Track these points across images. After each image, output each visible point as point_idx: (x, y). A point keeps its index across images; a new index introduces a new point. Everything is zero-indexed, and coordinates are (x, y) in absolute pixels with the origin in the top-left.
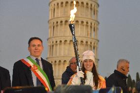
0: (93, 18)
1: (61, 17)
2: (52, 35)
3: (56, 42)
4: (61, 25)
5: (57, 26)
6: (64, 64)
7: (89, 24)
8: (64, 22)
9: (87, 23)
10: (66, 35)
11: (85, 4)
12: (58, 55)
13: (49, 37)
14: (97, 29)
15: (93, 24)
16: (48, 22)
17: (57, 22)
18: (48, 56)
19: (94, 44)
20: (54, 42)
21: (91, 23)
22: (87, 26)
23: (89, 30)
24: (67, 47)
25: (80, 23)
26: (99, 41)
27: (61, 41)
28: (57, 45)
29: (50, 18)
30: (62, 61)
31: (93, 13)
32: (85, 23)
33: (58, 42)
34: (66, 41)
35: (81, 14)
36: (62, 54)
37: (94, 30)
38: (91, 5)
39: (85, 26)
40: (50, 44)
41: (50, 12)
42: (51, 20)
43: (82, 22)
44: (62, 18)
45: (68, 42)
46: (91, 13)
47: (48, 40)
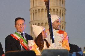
0: (62, 7)
4: (39, 12)
5: (36, 13)
7: (59, 11)
9: (57, 10)
10: (42, 19)
13: (31, 21)
14: (65, 14)
15: (62, 11)
16: (30, 10)
17: (36, 10)
19: (63, 25)
21: (60, 10)
25: (52, 10)
26: (66, 23)
27: (39, 24)
29: (31, 7)
32: (56, 10)
34: (42, 23)
35: (53, 4)
37: (63, 15)
39: (56, 13)
41: (31, 3)
43: (54, 10)
44: (40, 7)
45: (44, 24)
46: (60, 3)
47: (30, 23)
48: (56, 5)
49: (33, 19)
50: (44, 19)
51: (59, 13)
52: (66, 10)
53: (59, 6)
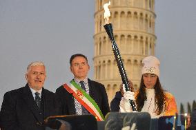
0: (149, 32)
2: (98, 53)
3: (104, 62)
5: (105, 42)
6: (114, 89)
7: (144, 39)
9: (142, 38)
11: (138, 14)
12: (106, 76)
13: (95, 55)
14: (155, 45)
15: (149, 39)
16: (94, 37)
20: (102, 62)
21: (147, 38)
22: (142, 41)
23: (144, 47)
25: (133, 38)
27: (109, 61)
28: (104, 65)
29: (96, 33)
30: (112, 86)
31: (149, 26)
32: (139, 38)
33: (106, 62)
35: (135, 28)
36: (112, 77)
37: (150, 47)
38: (146, 16)
39: (139, 43)
40: (95, 64)
41: (96, 26)
42: (98, 34)
43: (136, 37)
46: (146, 26)
47: (93, 59)
48: (139, 30)
49: (100, 53)
51: (144, 43)
52: (156, 38)
53: (144, 30)
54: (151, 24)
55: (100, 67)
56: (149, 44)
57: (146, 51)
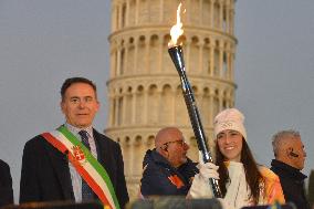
0: (222, 30)
1: (141, 27)
2: (118, 72)
3: (130, 89)
4: (142, 46)
5: (132, 48)
7: (212, 44)
8: (148, 40)
9: (207, 41)
10: (153, 72)
12: (134, 120)
13: (112, 76)
14: (233, 55)
15: (221, 45)
16: (109, 38)
17: (132, 40)
18: (110, 125)
19: (225, 93)
20: (125, 91)
21: (217, 42)
22: (207, 48)
23: (212, 59)
24: (156, 101)
25: (189, 40)
26: (236, 87)
27: (141, 88)
28: (130, 97)
29: (114, 29)
30: (145, 138)
31: (221, 17)
32: (201, 42)
33: (134, 90)
34: (153, 86)
35: (192, 20)
36: (145, 121)
37: (225, 59)
39: (201, 51)
40: (113, 96)
41: (114, 15)
42: (116, 33)
43: (195, 39)
44: (144, 30)
45: (160, 89)
46: (216, 18)
48: (202, 26)
49: (122, 73)
50: (159, 72)
51: (212, 52)
52: (236, 41)
53: (212, 26)
54: (227, 14)
55: (121, 99)
56: (222, 53)
57: (215, 68)
